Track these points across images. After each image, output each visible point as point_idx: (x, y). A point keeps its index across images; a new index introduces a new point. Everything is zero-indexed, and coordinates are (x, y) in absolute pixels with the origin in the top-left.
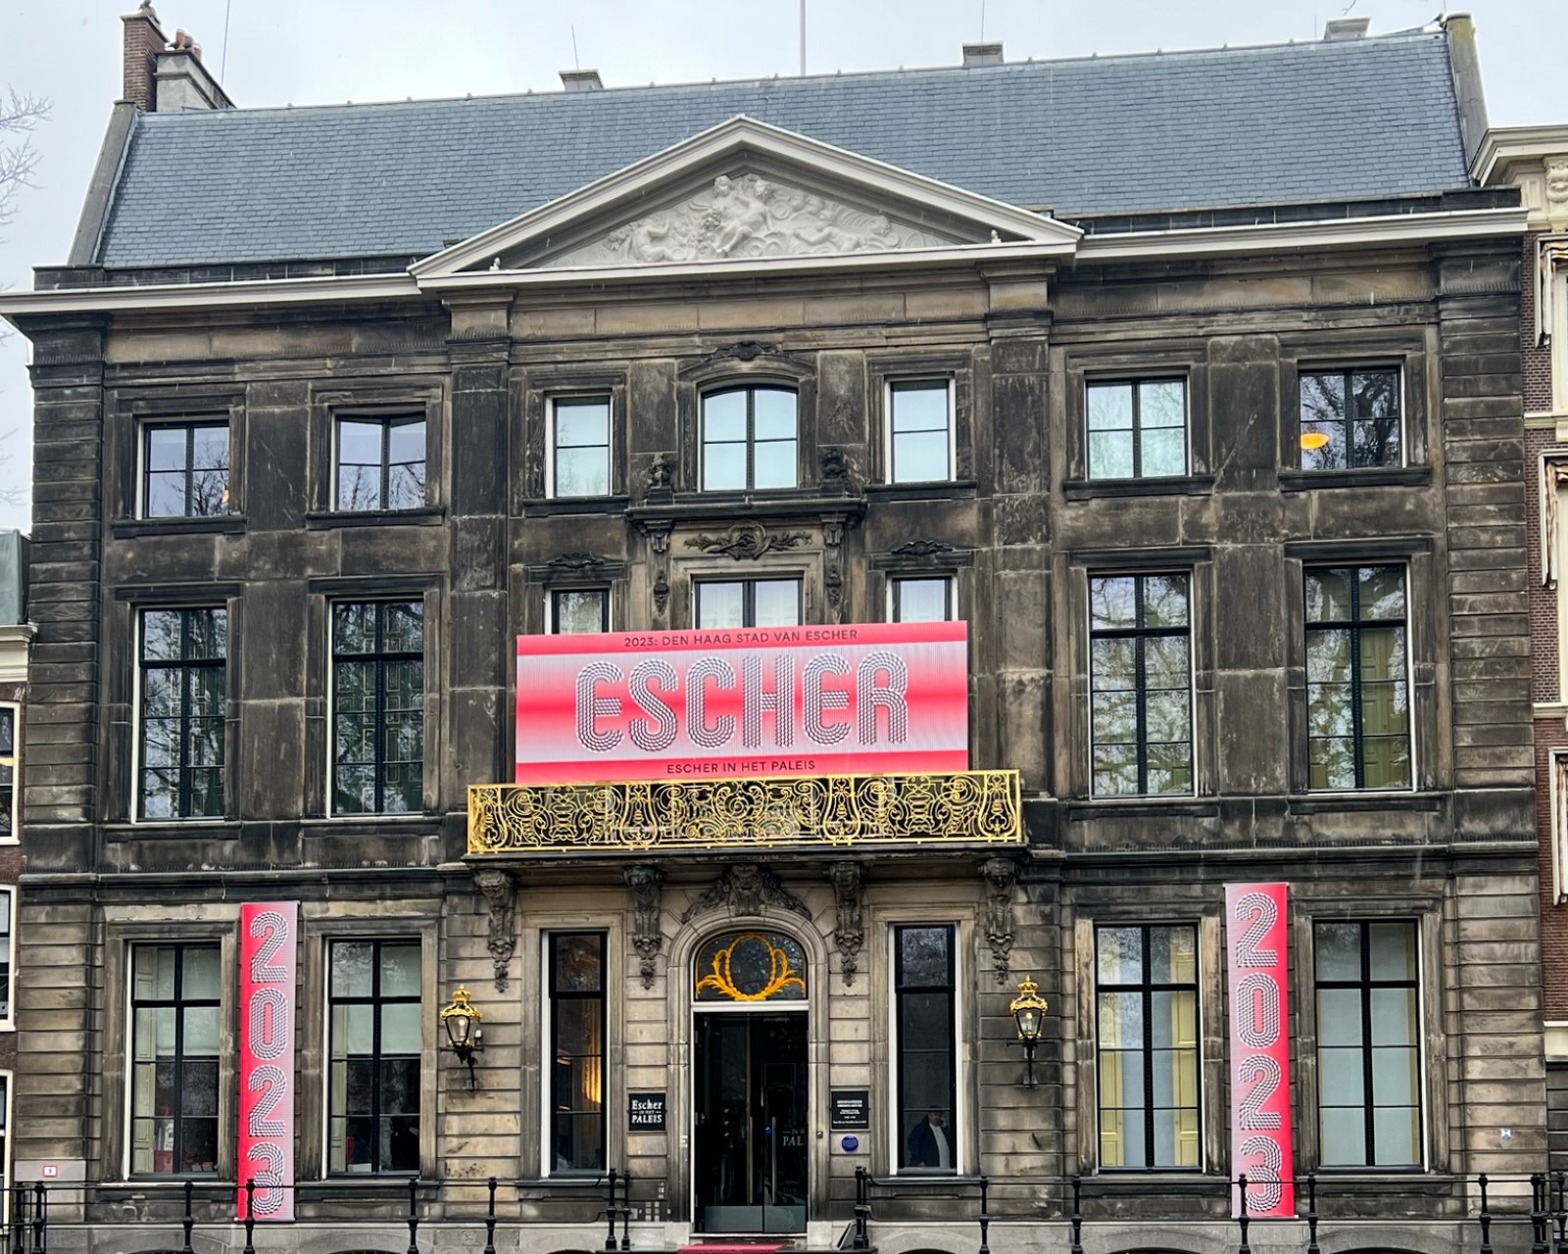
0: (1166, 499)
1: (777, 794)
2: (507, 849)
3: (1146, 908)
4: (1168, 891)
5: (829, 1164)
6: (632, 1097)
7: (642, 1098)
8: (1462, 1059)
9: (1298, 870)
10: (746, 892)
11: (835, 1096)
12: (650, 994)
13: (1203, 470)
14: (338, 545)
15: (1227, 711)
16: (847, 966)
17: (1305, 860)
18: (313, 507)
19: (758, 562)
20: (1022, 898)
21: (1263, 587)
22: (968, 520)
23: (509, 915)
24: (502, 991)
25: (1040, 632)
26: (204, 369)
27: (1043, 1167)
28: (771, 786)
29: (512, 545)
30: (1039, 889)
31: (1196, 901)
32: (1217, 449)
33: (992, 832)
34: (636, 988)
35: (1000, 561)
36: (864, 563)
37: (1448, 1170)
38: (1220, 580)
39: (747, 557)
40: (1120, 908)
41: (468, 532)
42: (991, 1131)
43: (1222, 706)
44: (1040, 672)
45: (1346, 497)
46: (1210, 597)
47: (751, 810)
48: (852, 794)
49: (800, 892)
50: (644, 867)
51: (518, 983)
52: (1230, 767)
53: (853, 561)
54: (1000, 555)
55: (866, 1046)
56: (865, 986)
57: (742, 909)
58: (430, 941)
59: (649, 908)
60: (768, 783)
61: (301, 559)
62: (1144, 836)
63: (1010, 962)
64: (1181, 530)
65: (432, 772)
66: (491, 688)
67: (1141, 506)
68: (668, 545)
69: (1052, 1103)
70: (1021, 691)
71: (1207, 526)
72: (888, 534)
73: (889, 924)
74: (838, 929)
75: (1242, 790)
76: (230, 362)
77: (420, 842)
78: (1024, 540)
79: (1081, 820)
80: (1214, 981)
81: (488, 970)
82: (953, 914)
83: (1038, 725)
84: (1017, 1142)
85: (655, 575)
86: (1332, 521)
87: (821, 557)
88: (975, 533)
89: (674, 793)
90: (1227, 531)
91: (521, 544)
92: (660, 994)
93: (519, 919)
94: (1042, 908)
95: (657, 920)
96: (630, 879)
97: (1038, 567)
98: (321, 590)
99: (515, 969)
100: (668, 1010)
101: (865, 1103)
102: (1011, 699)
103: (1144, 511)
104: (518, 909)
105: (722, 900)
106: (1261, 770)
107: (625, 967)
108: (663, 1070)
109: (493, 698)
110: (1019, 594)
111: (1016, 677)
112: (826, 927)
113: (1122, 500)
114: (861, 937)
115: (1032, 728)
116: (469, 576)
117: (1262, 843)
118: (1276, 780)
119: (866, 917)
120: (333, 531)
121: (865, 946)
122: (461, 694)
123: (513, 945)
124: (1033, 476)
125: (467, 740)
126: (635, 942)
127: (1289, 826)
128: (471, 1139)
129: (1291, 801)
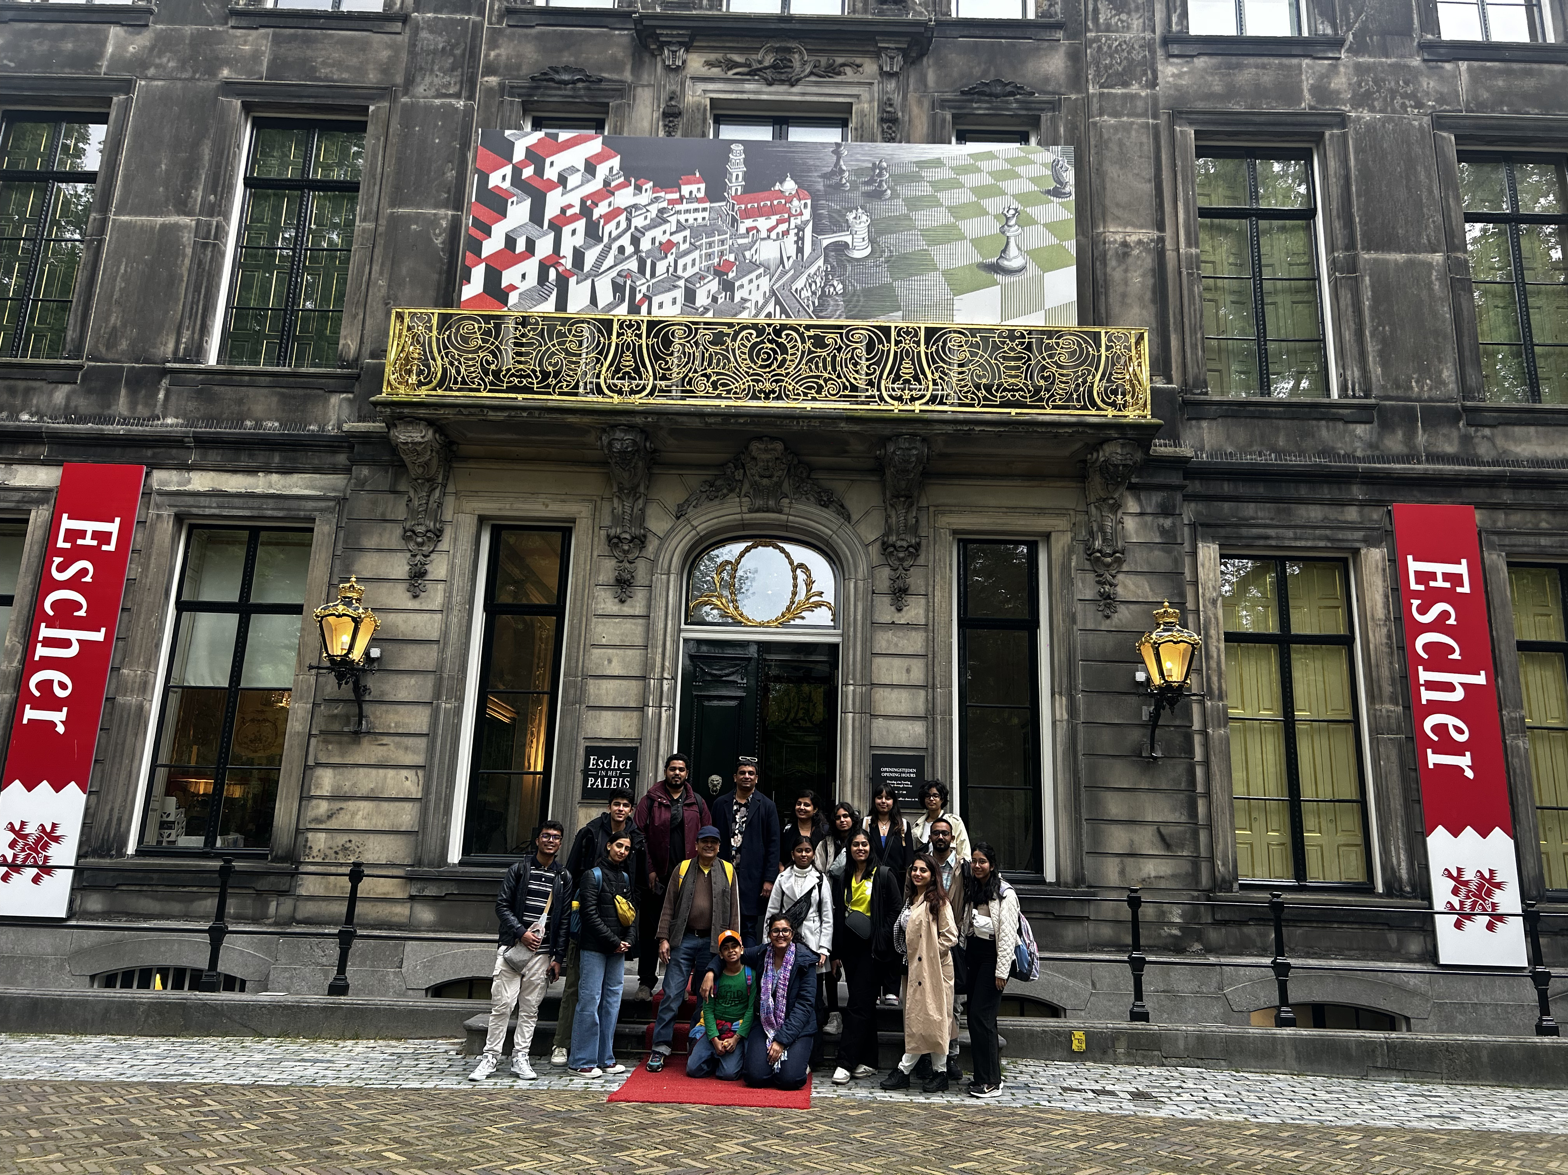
0: (1286, 61)
1: (819, 342)
2: (440, 392)
3: (1290, 533)
4: (1315, 513)
6: (589, 751)
7: (604, 753)
9: (1481, 494)
10: (765, 481)
11: (878, 761)
12: (627, 610)
13: (1329, 31)
14: (266, 47)
15: (1375, 299)
16: (900, 583)
17: (1492, 482)
18: (240, 2)
19: (795, 89)
20: (1133, 506)
21: (1411, 163)
22: (1053, 64)
23: (437, 493)
24: (415, 597)
25: (1148, 188)
27: (1173, 876)
28: (811, 333)
29: (487, 55)
30: (1157, 498)
31: (1352, 527)
32: (1345, 10)
33: (1114, 405)
34: (607, 603)
35: (1095, 106)
36: (926, 104)
38: (1356, 153)
39: (782, 82)
40: (1255, 531)
41: (431, 32)
42: (1099, 821)
43: (1370, 293)
44: (1147, 234)
45: (1500, 72)
46: (1347, 167)
47: (784, 361)
48: (923, 348)
49: (839, 486)
50: (631, 428)
51: (441, 586)
52: (1385, 363)
53: (912, 97)
54: (1095, 100)
55: (922, 693)
56: (922, 612)
57: (759, 503)
58: (326, 529)
59: (633, 492)
60: (808, 327)
61: (217, 58)
62: (1281, 442)
63: (1119, 590)
64: (1307, 95)
65: (355, 316)
66: (442, 212)
67: (1257, 67)
68: (684, 62)
69: (1183, 786)
70: (1126, 255)
71: (1338, 92)
72: (955, 73)
73: (955, 532)
74: (887, 534)
75: (1401, 393)
77: (327, 400)
78: (1125, 84)
79: (1199, 419)
80: (1384, 631)
81: (399, 567)
82: (1041, 524)
83: (1148, 295)
84: (1136, 838)
85: (664, 96)
86: (1486, 95)
87: (875, 88)
88: (1062, 78)
89: (679, 333)
90: (1362, 100)
91: (498, 55)
92: (639, 610)
93: (450, 503)
94: (1161, 521)
95: (643, 510)
96: (610, 444)
97: (1144, 114)
98: (238, 95)
99: (438, 568)
100: (648, 630)
101: (920, 773)
102: (1113, 263)
103: (1260, 72)
104: (451, 488)
105: (732, 490)
106: (1424, 371)
107: (594, 571)
108: (635, 714)
109: (444, 223)
110: (1121, 144)
111: (1119, 238)
112: (871, 532)
113: (1234, 60)
114: (917, 547)
115: (1141, 299)
116: (428, 80)
117: (1433, 458)
118: (1444, 384)
119: (923, 523)
120: (262, 31)
121: (921, 560)
122: (402, 216)
123: (438, 534)
124: (1135, 16)
125: (404, 271)
126: (609, 538)
127: (1466, 440)
128: (351, 805)
129: (1465, 409)
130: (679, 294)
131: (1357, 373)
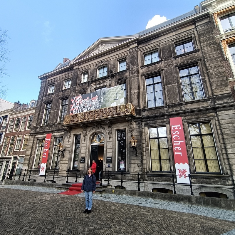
0: (155, 65)
2: (67, 123)
3: (156, 124)
4: (160, 121)
5: (106, 169)
6: (81, 158)
8: (226, 149)
11: (107, 157)
12: (85, 143)
14: (62, 93)
15: (168, 92)
17: (185, 113)
18: (60, 90)
19: (101, 85)
20: (135, 124)
21: (172, 73)
22: (127, 74)
24: (68, 143)
25: (137, 85)
26: (54, 79)
27: (139, 171)
31: (165, 122)
32: (163, 56)
33: (127, 113)
34: (83, 142)
37: (227, 174)
38: (165, 74)
40: (152, 124)
41: (72, 88)
44: (137, 91)
45: (184, 57)
46: (163, 76)
47: (95, 114)
48: (108, 110)
51: (70, 142)
52: (169, 100)
53: (113, 82)
54: (131, 77)
55: (112, 149)
56: (112, 140)
57: (96, 129)
59: (85, 130)
61: (59, 96)
62: (155, 112)
63: (133, 134)
64: (158, 68)
69: (141, 159)
70: (134, 94)
72: (117, 78)
73: (116, 130)
78: (134, 74)
79: (145, 111)
80: (169, 136)
81: (67, 140)
86: (183, 61)
87: (109, 82)
93: (71, 134)
94: (138, 125)
97: (136, 77)
101: (111, 159)
103: (152, 67)
104: (71, 132)
105: (94, 128)
107: (82, 139)
108: (85, 154)
110: (134, 81)
112: (107, 131)
113: (149, 67)
114: (112, 132)
115: (136, 99)
116: (72, 93)
119: (112, 129)
123: (70, 137)
124: (136, 66)
127: (181, 108)
128: (63, 164)
129: (180, 104)
130: (86, 109)
131: (165, 102)
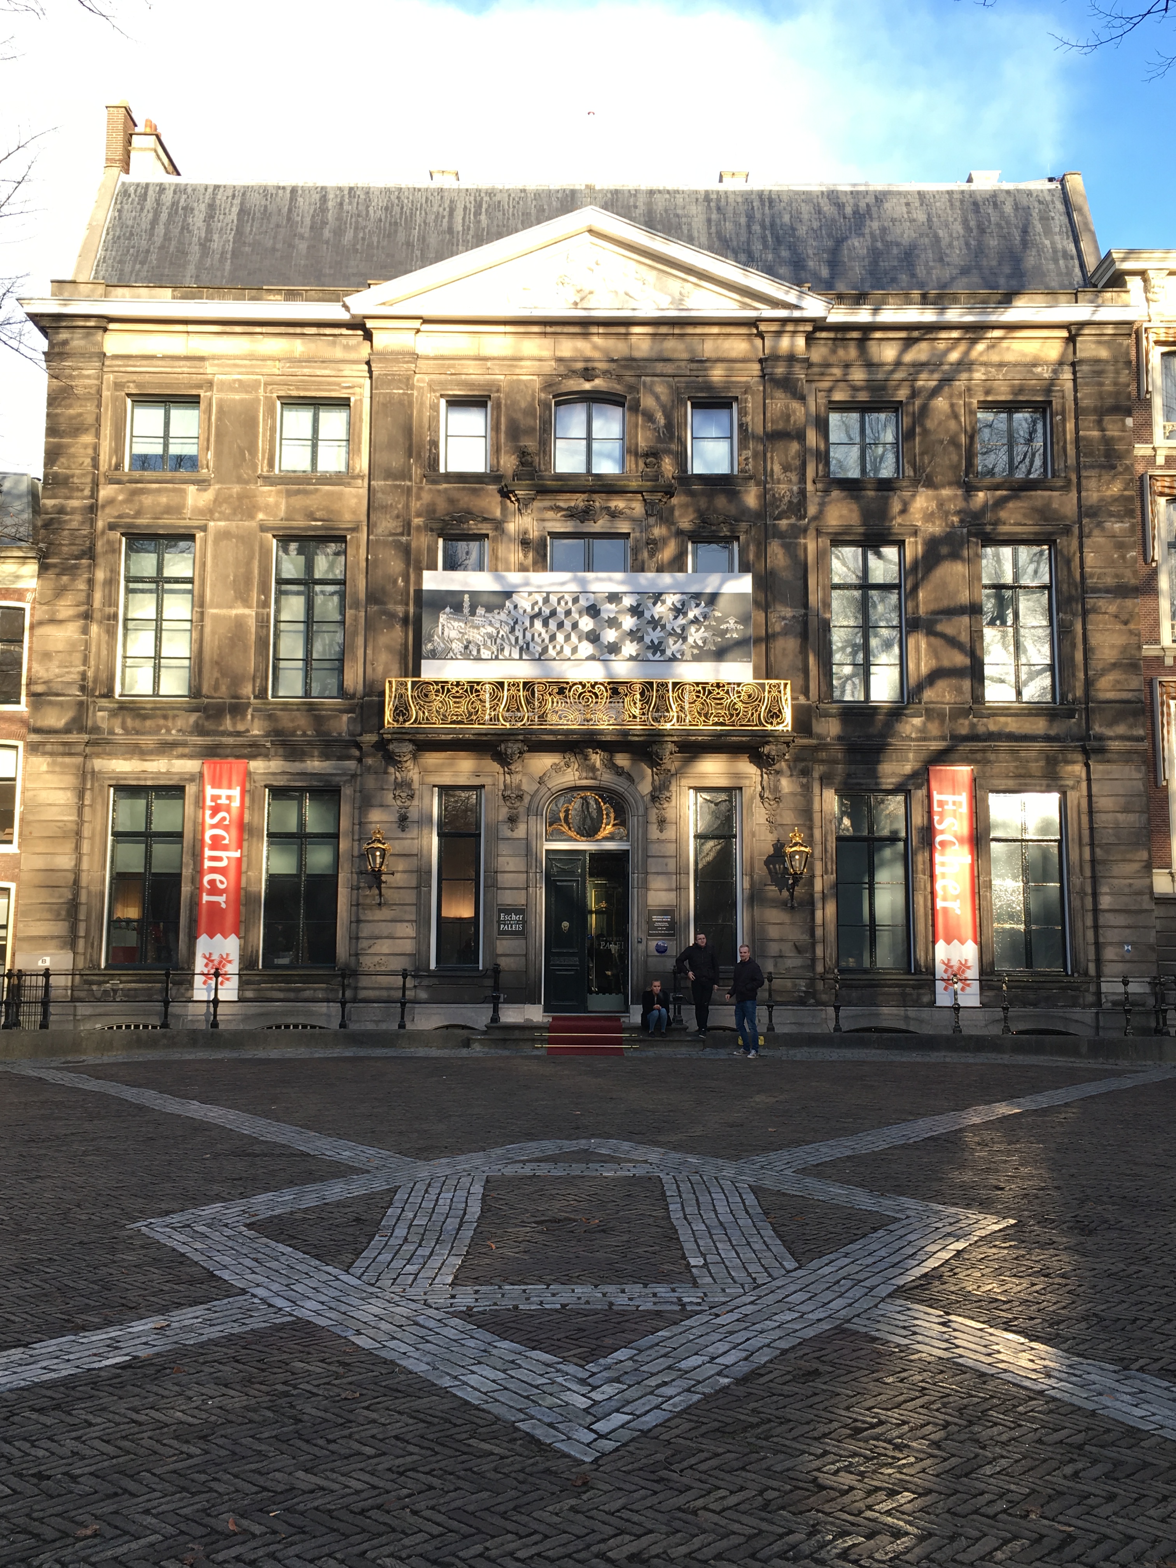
0: (885, 493)
1: (616, 691)
2: (414, 725)
5: (646, 962)
7: (508, 912)
8: (1095, 895)
9: (979, 757)
10: (588, 763)
11: (651, 912)
12: (515, 835)
13: (912, 473)
14: (282, 498)
16: (661, 817)
17: (984, 751)
18: (262, 468)
19: (597, 525)
22: (748, 502)
23: (411, 774)
24: (402, 831)
25: (800, 583)
26: (182, 363)
28: (611, 686)
29: (415, 504)
30: (799, 766)
31: (907, 777)
32: (922, 460)
33: (771, 723)
34: (504, 831)
35: (771, 532)
36: (673, 529)
37: (1086, 974)
38: (923, 553)
39: (588, 521)
40: (854, 781)
43: (925, 640)
44: (799, 611)
45: (1011, 498)
47: (597, 702)
48: (671, 693)
49: (627, 763)
50: (516, 741)
51: (415, 825)
54: (771, 527)
55: (674, 877)
56: (673, 832)
57: (585, 776)
58: (348, 792)
59: (516, 772)
60: (609, 683)
61: (254, 507)
62: (871, 730)
63: (778, 817)
64: (896, 516)
65: (352, 668)
68: (532, 510)
69: (809, 921)
71: (915, 513)
72: (690, 510)
73: (690, 788)
74: (654, 791)
75: (939, 699)
76: (202, 359)
77: (340, 718)
78: (788, 517)
79: (826, 717)
80: (920, 835)
81: (393, 815)
82: (737, 782)
83: (798, 649)
84: (784, 948)
85: (521, 531)
86: (1001, 514)
87: (644, 523)
88: (752, 511)
89: (540, 688)
90: (928, 517)
91: (422, 504)
92: (521, 834)
93: (416, 778)
94: (801, 779)
95: (522, 781)
97: (799, 537)
98: (268, 531)
99: (413, 815)
100: (528, 847)
101: (673, 919)
102: (779, 630)
104: (416, 770)
105: (569, 768)
106: (953, 686)
107: (498, 815)
108: (524, 891)
109: (400, 614)
111: (782, 614)
112: (645, 790)
113: (854, 492)
114: (671, 797)
116: (383, 524)
117: (953, 737)
118: (964, 693)
119: (674, 783)
120: (278, 487)
121: (673, 804)
122: (376, 611)
124: (795, 472)
125: (380, 644)
126: (505, 797)
127: (973, 726)
128: (380, 941)
129: (974, 709)
